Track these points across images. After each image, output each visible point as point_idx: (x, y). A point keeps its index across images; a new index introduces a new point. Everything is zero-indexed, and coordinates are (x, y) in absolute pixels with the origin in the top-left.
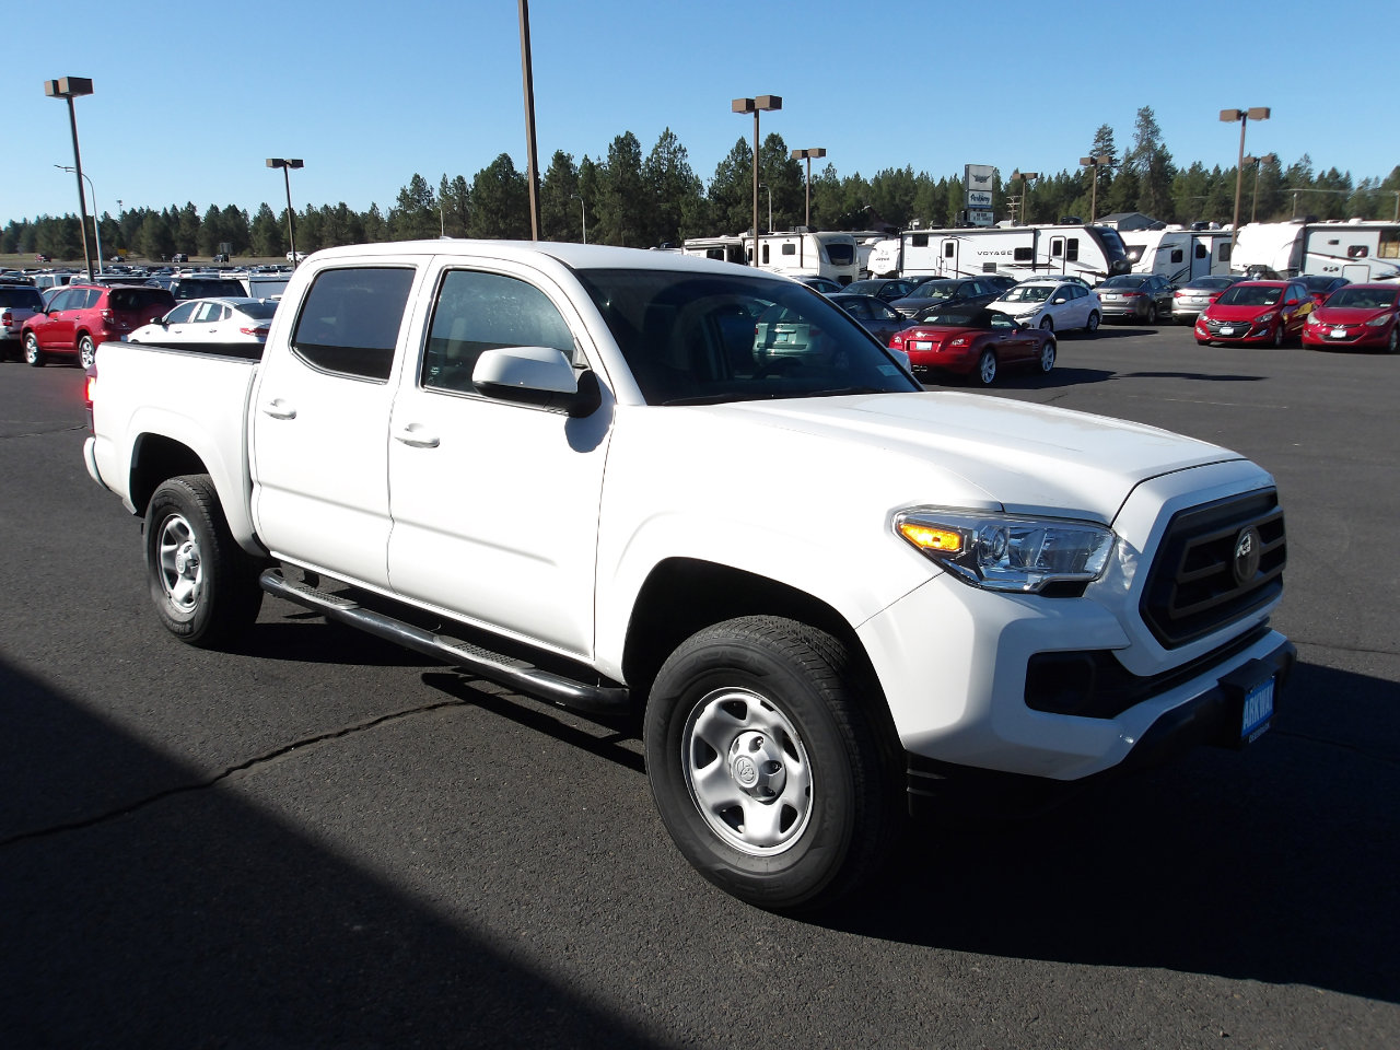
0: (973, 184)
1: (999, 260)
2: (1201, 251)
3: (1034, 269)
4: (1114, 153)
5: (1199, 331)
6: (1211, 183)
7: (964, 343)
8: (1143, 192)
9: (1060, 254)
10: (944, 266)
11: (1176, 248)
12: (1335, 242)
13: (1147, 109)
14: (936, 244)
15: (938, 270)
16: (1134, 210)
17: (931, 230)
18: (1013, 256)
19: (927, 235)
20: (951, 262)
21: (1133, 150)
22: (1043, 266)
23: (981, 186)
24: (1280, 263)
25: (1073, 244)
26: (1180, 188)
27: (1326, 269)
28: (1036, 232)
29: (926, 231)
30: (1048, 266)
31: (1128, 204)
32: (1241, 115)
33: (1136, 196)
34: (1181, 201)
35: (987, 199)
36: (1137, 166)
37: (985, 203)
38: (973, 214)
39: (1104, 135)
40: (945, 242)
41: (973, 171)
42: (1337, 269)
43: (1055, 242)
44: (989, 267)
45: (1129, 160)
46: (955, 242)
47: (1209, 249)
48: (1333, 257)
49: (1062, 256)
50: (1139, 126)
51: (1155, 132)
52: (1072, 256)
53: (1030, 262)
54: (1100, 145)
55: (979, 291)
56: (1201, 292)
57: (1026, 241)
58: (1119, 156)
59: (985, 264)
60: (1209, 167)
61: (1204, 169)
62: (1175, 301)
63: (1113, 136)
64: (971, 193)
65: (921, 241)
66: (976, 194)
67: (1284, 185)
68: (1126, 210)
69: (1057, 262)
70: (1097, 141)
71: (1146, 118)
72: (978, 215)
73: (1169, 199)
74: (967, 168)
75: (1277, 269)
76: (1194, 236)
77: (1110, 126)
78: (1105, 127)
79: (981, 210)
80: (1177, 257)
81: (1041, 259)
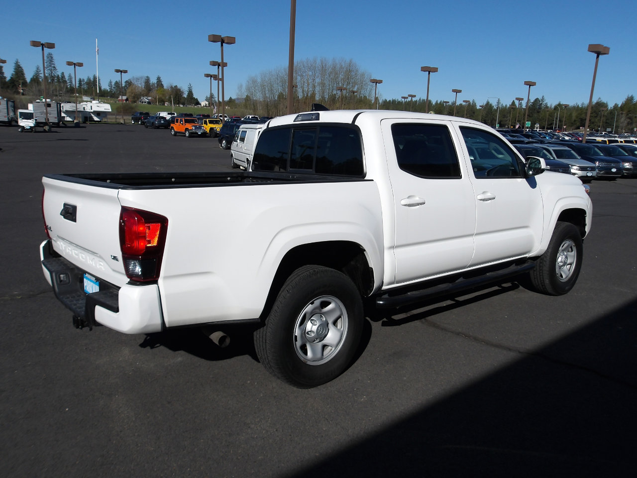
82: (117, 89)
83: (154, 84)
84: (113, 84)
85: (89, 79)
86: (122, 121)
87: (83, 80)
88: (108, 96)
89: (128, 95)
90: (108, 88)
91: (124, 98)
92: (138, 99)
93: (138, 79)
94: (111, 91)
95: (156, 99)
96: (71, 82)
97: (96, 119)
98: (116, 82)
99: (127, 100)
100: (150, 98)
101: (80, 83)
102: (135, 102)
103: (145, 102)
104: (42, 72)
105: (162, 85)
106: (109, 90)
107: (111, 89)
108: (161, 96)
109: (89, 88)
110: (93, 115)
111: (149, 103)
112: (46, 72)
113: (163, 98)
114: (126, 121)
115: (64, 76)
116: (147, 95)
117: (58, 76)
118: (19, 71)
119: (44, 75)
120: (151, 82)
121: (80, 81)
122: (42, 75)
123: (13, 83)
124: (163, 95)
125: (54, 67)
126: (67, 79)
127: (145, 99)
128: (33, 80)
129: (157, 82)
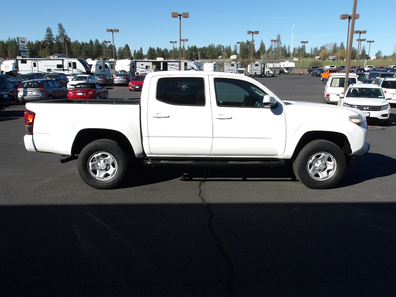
0: (20, 43)
1: (52, 68)
2: (106, 66)
3: (64, 71)
4: (53, 36)
5: (130, 88)
6: (81, 46)
7: (92, 93)
8: (63, 48)
9: (71, 67)
10: (33, 69)
11: (99, 65)
12: (143, 65)
13: (60, 24)
14: (30, 63)
15: (31, 71)
16: (62, 53)
17: (28, 59)
18: (56, 67)
19: (26, 60)
20: (36, 68)
21: (58, 35)
22: (66, 70)
23: (23, 44)
24: (128, 69)
25: (75, 64)
26: (73, 47)
27: (141, 71)
28: (63, 60)
29: (26, 59)
30: (68, 70)
31: (59, 51)
32: (112, 31)
33: (61, 49)
34: (74, 51)
35: (26, 48)
36: (60, 40)
37: (25, 50)
38: (22, 53)
39: (49, 30)
40: (33, 62)
41: (20, 39)
42: (144, 71)
43: (69, 63)
44: (49, 70)
45: (58, 38)
46: (36, 62)
47: (108, 65)
48: (142, 68)
49: (72, 67)
50: (59, 29)
51: (64, 31)
52: (75, 67)
53: (62, 69)
54: (48, 33)
55: (62, 78)
56: (121, 77)
57: (60, 63)
58: (55, 37)
59: (47, 69)
60: (80, 42)
61: (79, 42)
62: (114, 80)
63: (52, 31)
64: (20, 46)
65: (24, 62)
66: (22, 47)
67: (101, 48)
68: (59, 53)
69: (70, 69)
70: (47, 32)
71: (60, 26)
72: (24, 53)
73: (71, 50)
74: (18, 38)
75: (127, 71)
76: (104, 62)
77: (50, 28)
78: (49, 28)
79: (24, 52)
80: (100, 67)
81: (65, 68)
82: (315, 53)
83: (338, 47)
84: (313, 49)
85: (299, 48)
86: (302, 73)
87: (296, 48)
88: (309, 57)
89: (320, 55)
90: (310, 52)
91: (318, 57)
92: (327, 58)
93: (328, 45)
94: (311, 54)
95: (338, 57)
96: (289, 50)
97: (286, 71)
98: (315, 48)
99: (320, 59)
100: (334, 57)
101: (294, 51)
102: (324, 60)
103: (331, 60)
104: (274, 45)
105: (344, 47)
106: (310, 53)
107: (312, 52)
108: (342, 55)
109: (298, 53)
110: (284, 69)
111: (333, 60)
112: (276, 45)
113: (343, 56)
114: (304, 72)
115: (285, 47)
116: (333, 55)
117: (282, 47)
118: (262, 46)
119: (275, 47)
120: (337, 46)
121: (294, 49)
122: (273, 48)
123: (259, 53)
124: (344, 54)
125: (280, 42)
126: (287, 49)
127: (331, 58)
128: (268, 51)
129: (341, 46)
